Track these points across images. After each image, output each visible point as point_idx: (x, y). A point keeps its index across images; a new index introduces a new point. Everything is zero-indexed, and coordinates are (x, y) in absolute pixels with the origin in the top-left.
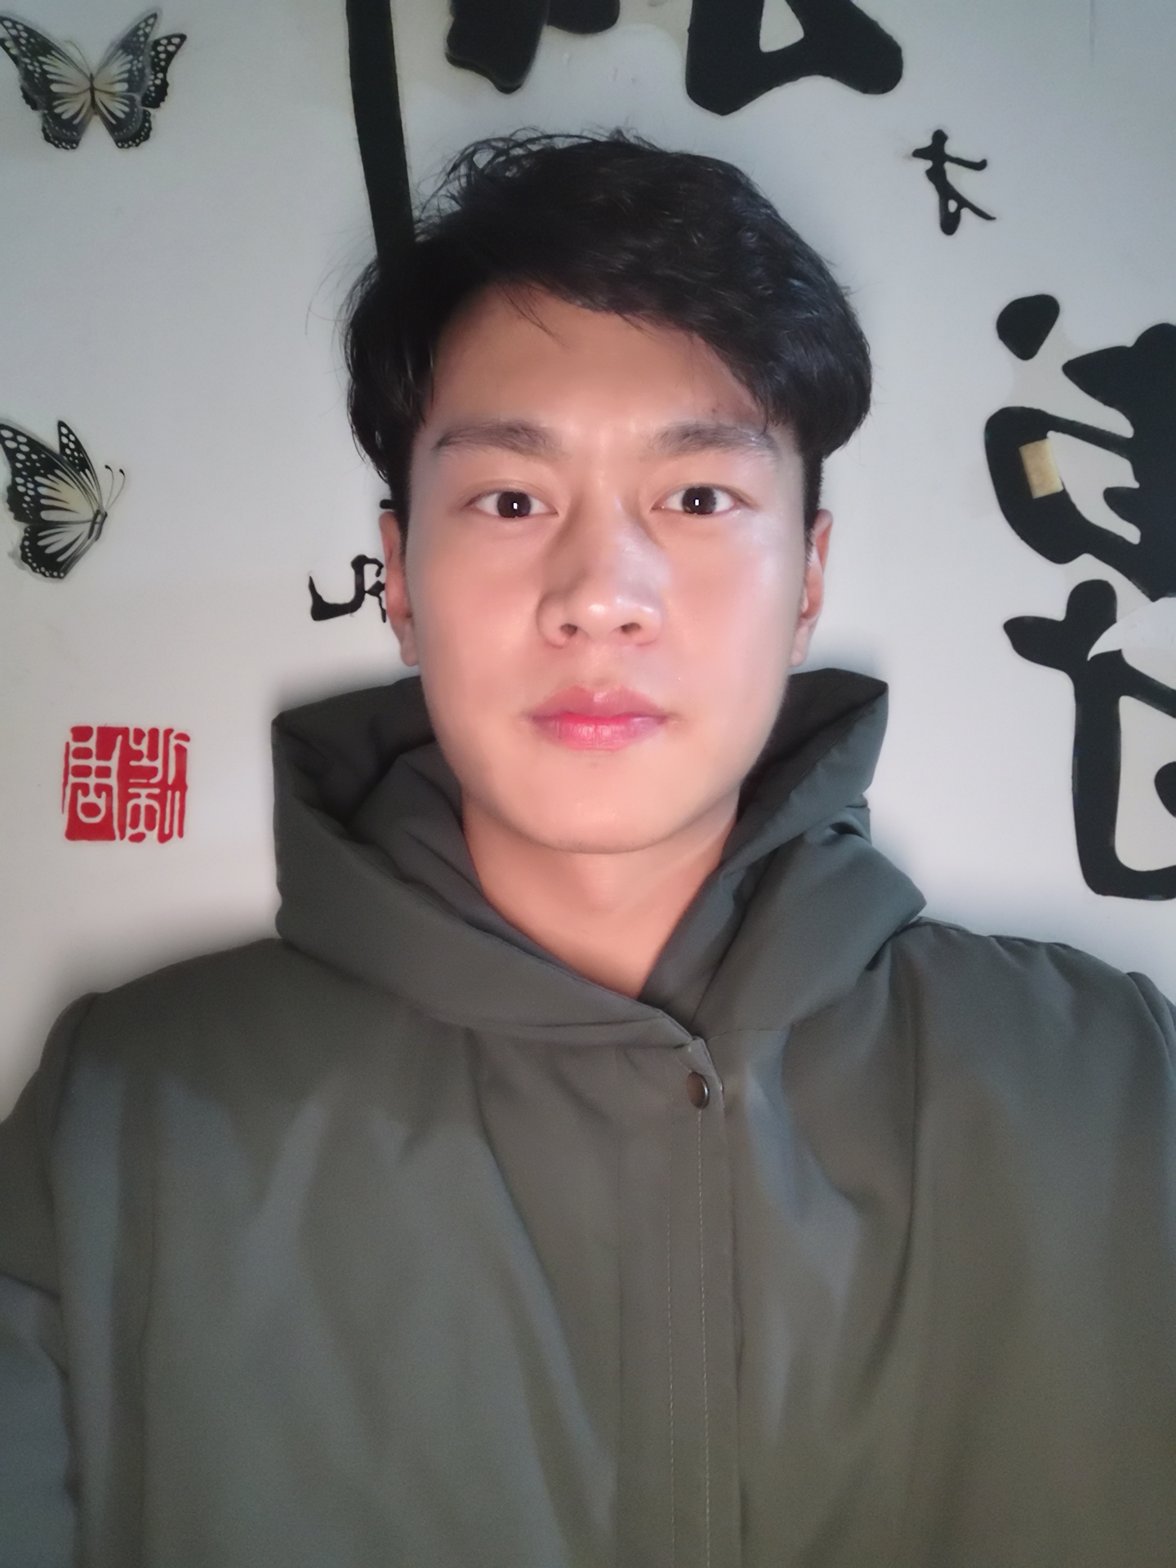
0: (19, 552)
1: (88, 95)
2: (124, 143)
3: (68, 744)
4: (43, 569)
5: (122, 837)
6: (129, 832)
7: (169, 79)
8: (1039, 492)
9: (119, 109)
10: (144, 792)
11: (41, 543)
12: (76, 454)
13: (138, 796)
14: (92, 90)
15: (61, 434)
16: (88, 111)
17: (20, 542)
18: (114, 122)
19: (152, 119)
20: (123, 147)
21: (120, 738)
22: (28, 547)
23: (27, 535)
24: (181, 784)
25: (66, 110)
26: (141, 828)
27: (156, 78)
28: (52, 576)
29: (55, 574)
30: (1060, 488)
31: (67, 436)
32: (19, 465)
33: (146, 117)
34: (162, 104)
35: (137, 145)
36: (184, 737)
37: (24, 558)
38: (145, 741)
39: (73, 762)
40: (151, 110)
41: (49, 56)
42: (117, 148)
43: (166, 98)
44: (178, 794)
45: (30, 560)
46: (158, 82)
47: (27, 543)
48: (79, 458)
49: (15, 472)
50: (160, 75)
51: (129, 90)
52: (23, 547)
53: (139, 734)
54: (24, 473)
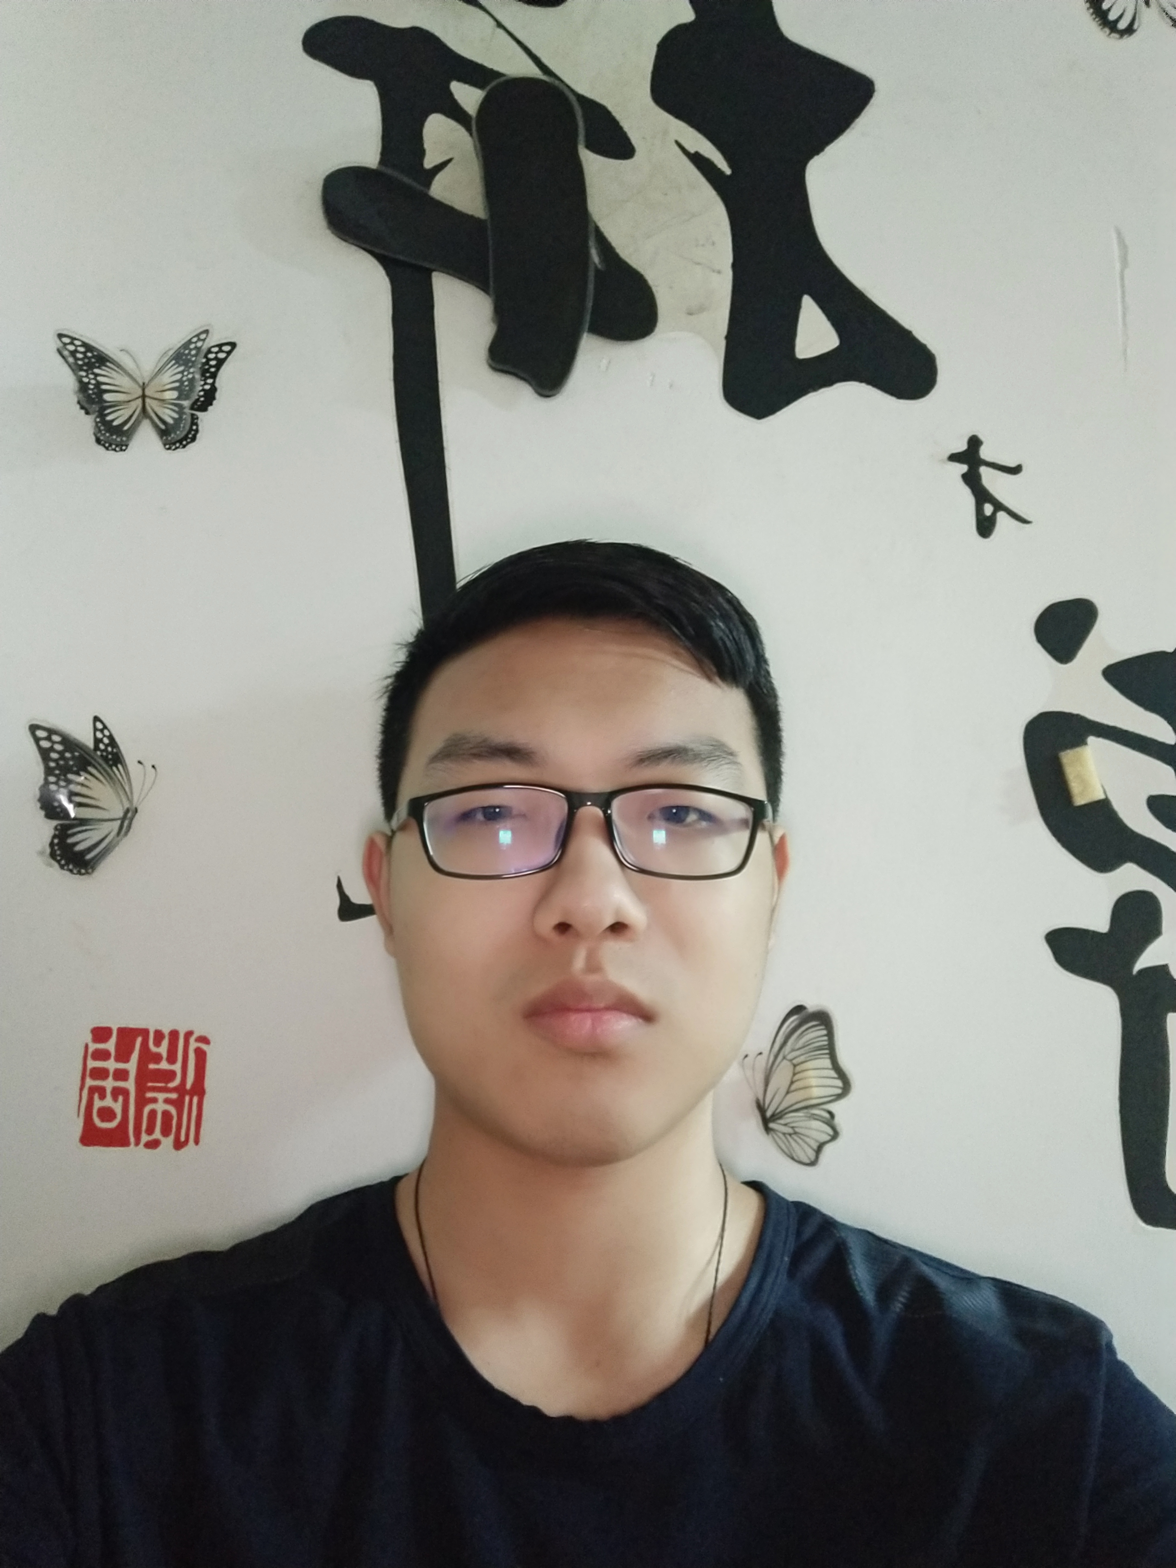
0: (48, 850)
1: (139, 401)
2: (171, 446)
3: (87, 1047)
4: (71, 867)
5: (137, 1143)
6: (145, 1138)
7: (217, 385)
8: (1080, 800)
9: (169, 415)
10: (161, 1096)
11: (70, 841)
12: (110, 749)
13: (154, 1100)
14: (144, 397)
15: (95, 729)
16: (138, 416)
17: (49, 840)
18: (163, 427)
19: (199, 422)
20: (169, 449)
21: (139, 1040)
22: (58, 844)
23: (57, 833)
24: (199, 1089)
25: (117, 417)
26: (157, 1134)
27: (206, 384)
28: (79, 873)
29: (83, 871)
30: (1102, 796)
31: (102, 731)
32: (52, 764)
33: (194, 420)
34: (210, 408)
35: (184, 446)
36: (204, 1040)
37: (53, 855)
38: (165, 1043)
39: (92, 1064)
40: (199, 414)
41: (104, 368)
42: (164, 450)
43: (215, 402)
44: (195, 1100)
45: (59, 858)
46: (207, 387)
47: (56, 841)
48: (112, 753)
49: (49, 771)
50: (210, 381)
51: (178, 398)
52: (52, 845)
53: (159, 1036)
54: (57, 772)
